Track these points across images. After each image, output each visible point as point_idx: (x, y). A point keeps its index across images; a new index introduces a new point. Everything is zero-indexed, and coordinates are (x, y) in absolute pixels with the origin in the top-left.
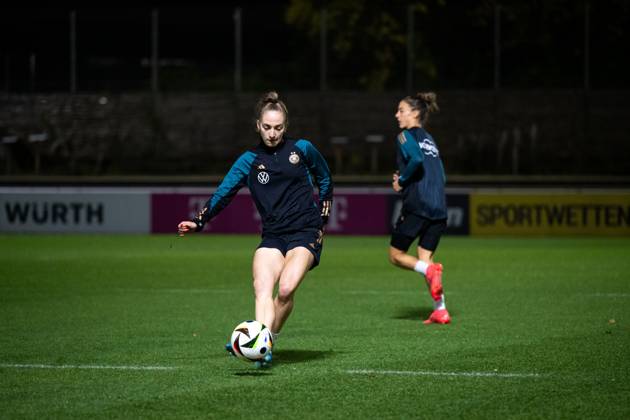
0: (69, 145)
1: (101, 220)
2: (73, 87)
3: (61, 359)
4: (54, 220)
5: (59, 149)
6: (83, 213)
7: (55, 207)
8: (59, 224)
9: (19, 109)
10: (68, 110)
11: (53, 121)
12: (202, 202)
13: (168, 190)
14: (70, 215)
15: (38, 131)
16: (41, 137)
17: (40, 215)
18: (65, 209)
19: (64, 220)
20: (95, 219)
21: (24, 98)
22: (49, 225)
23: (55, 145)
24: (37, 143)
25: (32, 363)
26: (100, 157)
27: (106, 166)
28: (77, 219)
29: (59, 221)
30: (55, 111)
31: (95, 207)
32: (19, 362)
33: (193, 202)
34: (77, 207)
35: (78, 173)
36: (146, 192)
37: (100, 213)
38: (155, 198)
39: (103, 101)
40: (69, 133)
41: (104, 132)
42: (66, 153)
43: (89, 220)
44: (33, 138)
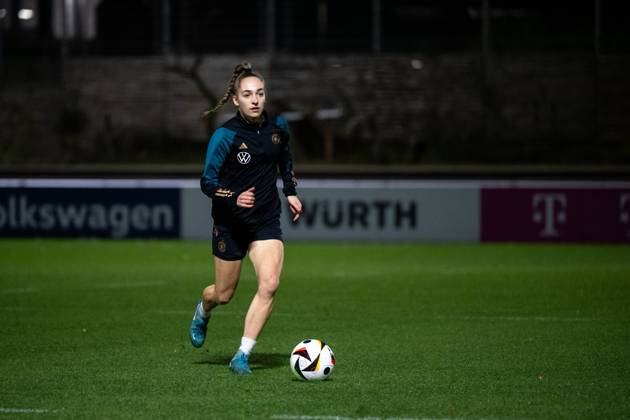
0: (371, 123)
1: (413, 223)
2: (377, 46)
3: (362, 408)
4: (351, 224)
5: (358, 128)
6: (390, 214)
7: (353, 206)
8: (358, 229)
9: (303, 76)
10: (369, 77)
11: (350, 92)
12: (550, 201)
13: (504, 184)
14: (373, 217)
15: (329, 105)
16: (333, 113)
17: (333, 216)
18: (365, 208)
19: (364, 224)
20: (406, 222)
21: (312, 61)
22: (343, 230)
23: (352, 123)
24: (329, 121)
25: (324, 414)
26: (413, 140)
27: (420, 152)
28: (381, 222)
29: (358, 225)
30: (352, 78)
31: (406, 207)
32: (307, 413)
33: (537, 199)
34: (381, 207)
35: (384, 160)
36: (475, 185)
37: (412, 214)
38: (487, 195)
39: (416, 64)
40: (370, 108)
41: (418, 105)
42: (367, 135)
43: (398, 223)
44: (324, 114)
